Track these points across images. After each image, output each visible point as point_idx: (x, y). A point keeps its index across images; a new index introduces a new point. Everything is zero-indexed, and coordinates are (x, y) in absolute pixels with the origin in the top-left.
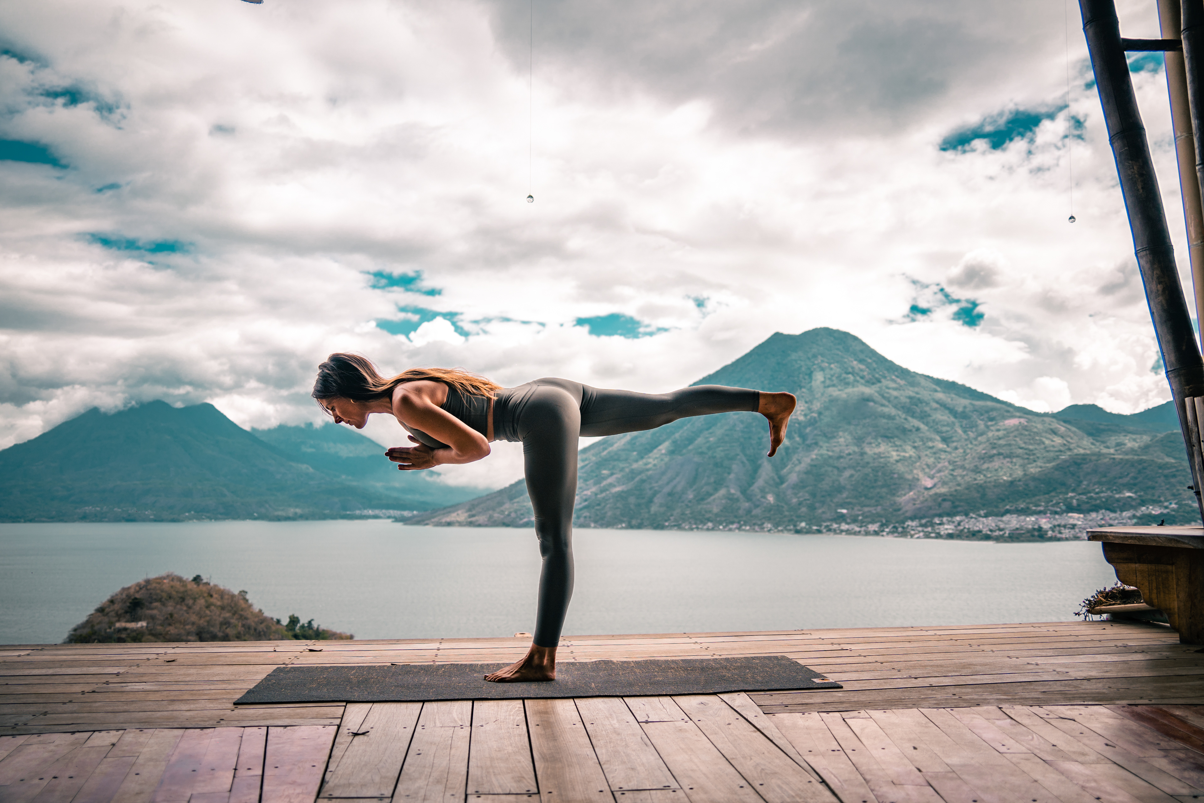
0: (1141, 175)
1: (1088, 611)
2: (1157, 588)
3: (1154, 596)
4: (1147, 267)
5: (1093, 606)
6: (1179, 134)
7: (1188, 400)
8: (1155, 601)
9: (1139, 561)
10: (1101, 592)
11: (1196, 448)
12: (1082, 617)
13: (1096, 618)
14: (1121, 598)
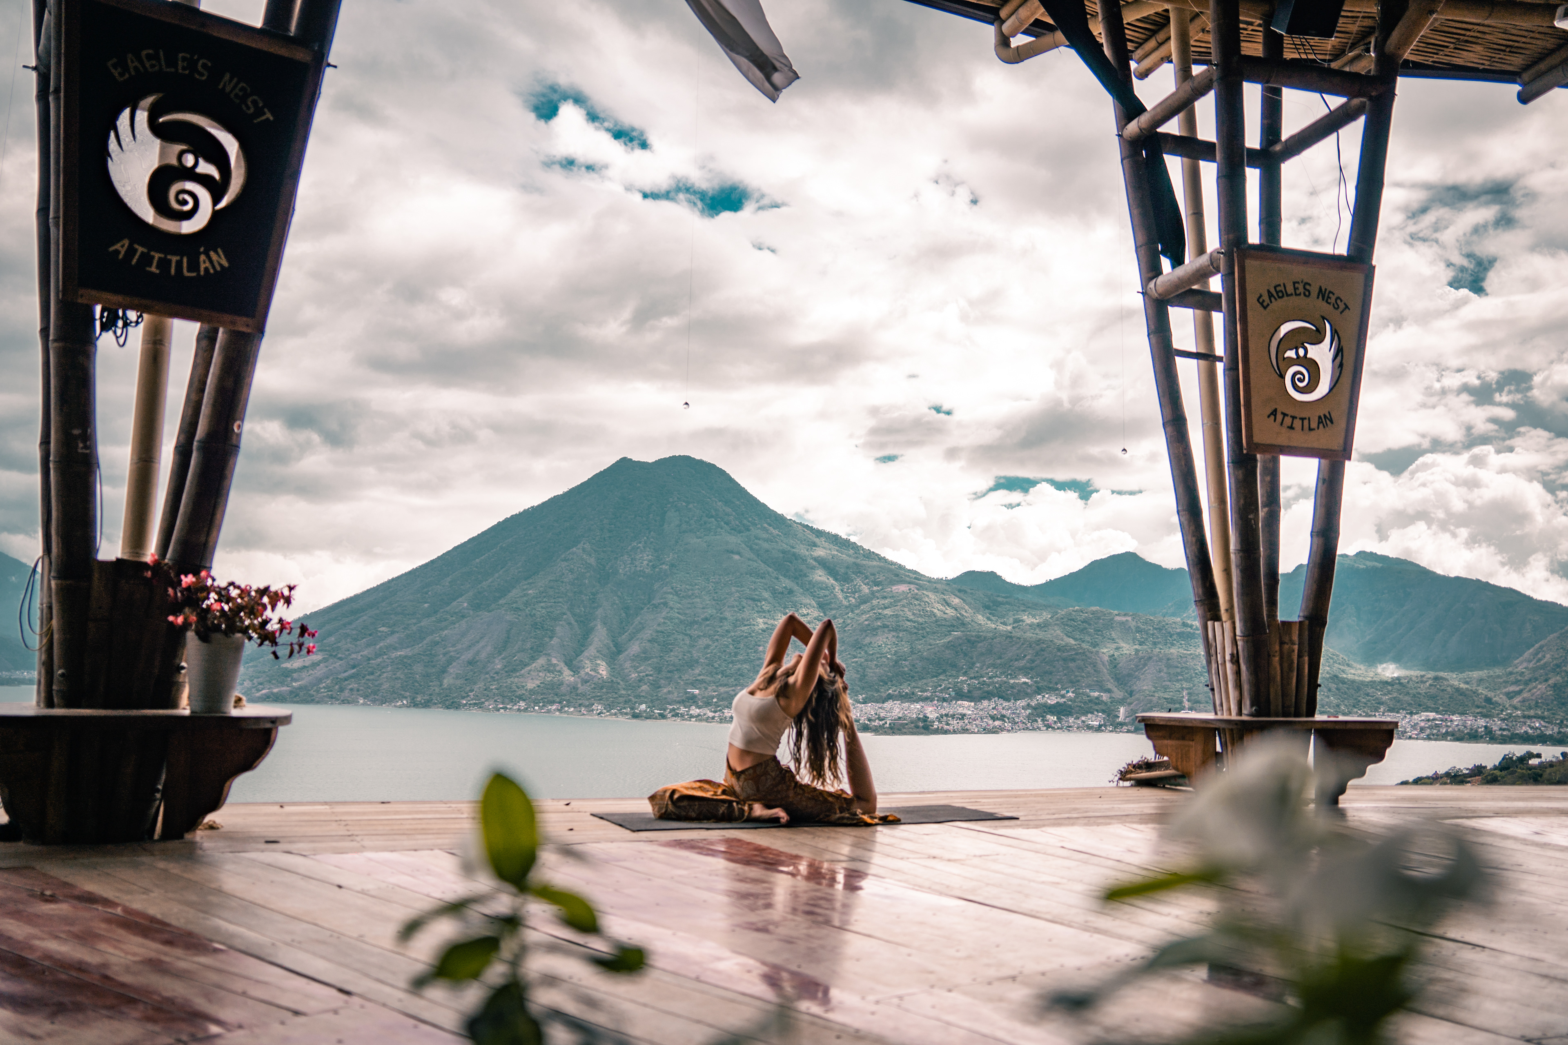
0: (1185, 455)
1: (1120, 779)
2: (1182, 758)
3: (1179, 763)
4: (1185, 523)
5: (1124, 776)
6: (1205, 421)
7: (1210, 623)
8: (1180, 767)
9: (1170, 738)
10: (1129, 764)
11: (1213, 658)
12: (1115, 783)
13: (1127, 784)
14: (1146, 768)
